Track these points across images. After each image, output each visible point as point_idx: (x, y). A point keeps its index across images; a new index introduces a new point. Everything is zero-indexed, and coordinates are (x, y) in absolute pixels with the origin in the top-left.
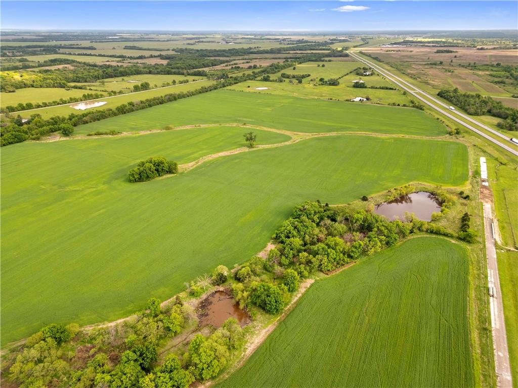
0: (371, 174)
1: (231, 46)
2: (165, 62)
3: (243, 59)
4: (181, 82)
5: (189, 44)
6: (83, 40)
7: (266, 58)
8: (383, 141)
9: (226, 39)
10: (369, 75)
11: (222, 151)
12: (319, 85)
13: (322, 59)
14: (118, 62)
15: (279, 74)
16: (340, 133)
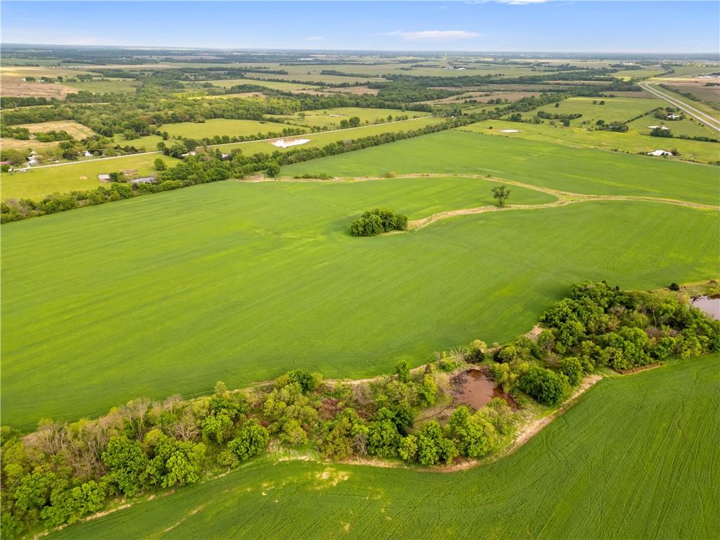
0: (682, 257)
1: (461, 72)
2: (375, 92)
3: (480, 91)
4: (398, 119)
5: (403, 69)
6: (270, 62)
7: (514, 91)
8: (702, 214)
9: (455, 63)
10: (676, 119)
11: (460, 208)
12: (596, 130)
13: (600, 93)
14: (316, 90)
15: (535, 113)
16: (632, 198)
